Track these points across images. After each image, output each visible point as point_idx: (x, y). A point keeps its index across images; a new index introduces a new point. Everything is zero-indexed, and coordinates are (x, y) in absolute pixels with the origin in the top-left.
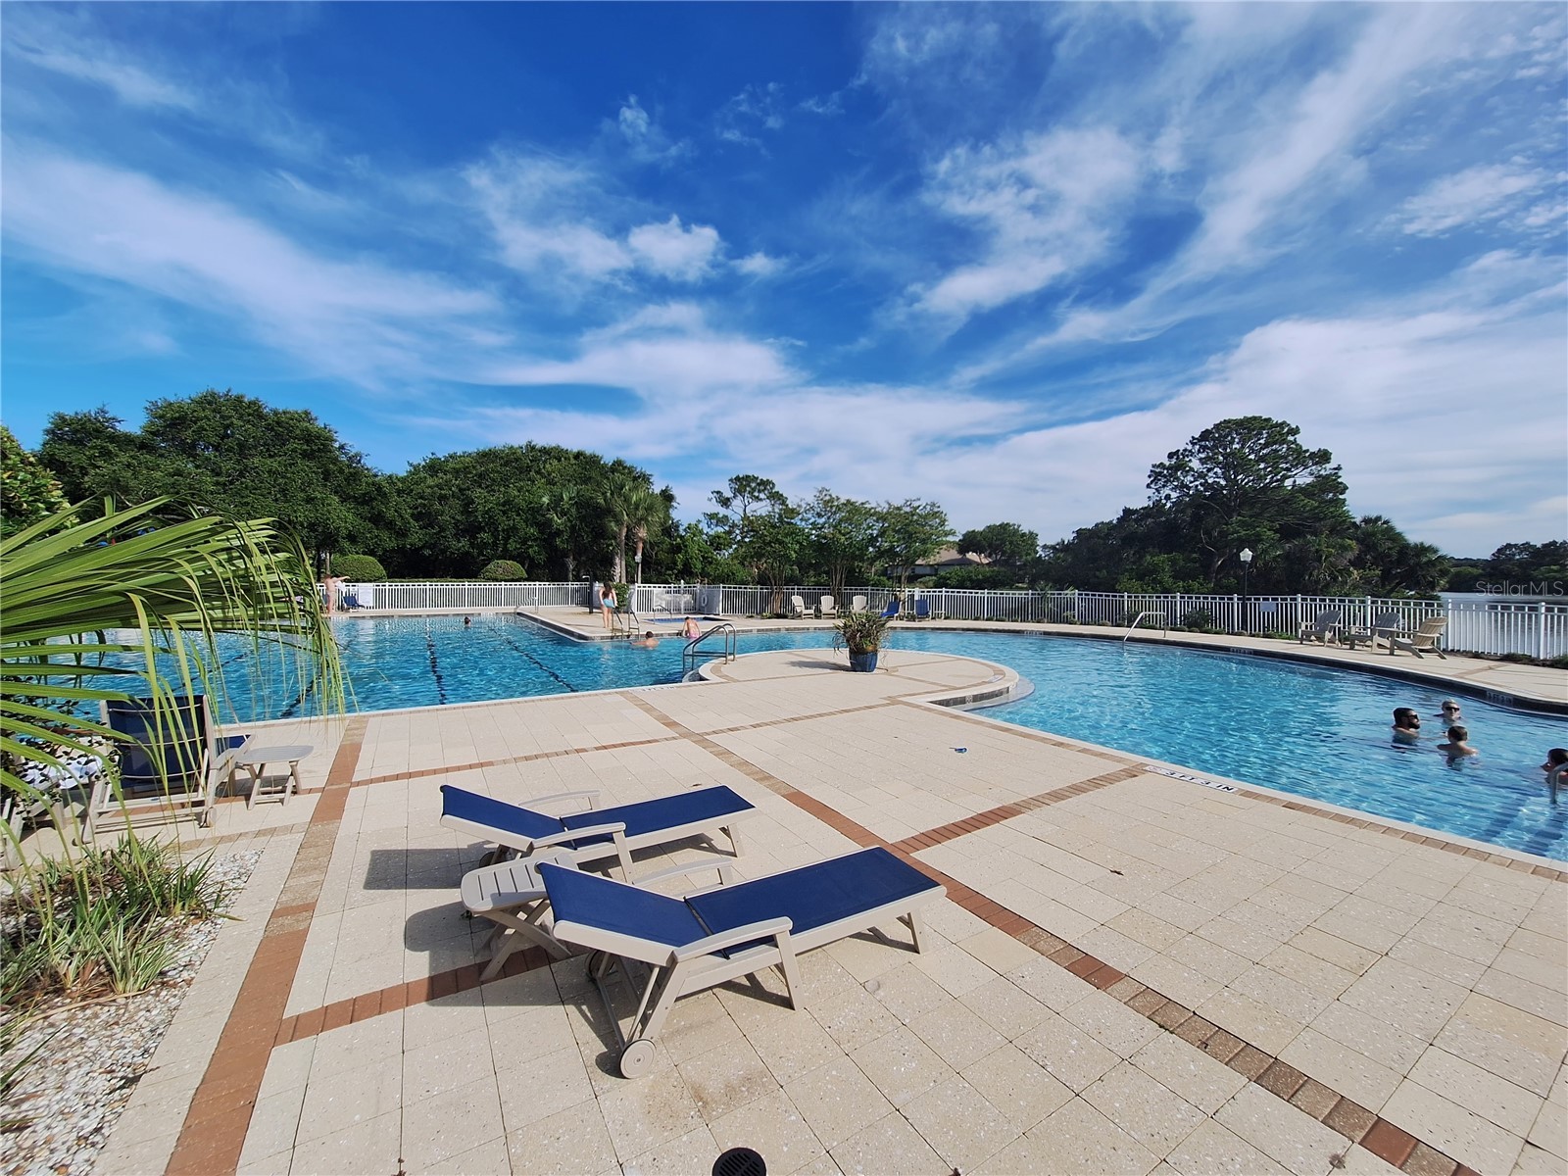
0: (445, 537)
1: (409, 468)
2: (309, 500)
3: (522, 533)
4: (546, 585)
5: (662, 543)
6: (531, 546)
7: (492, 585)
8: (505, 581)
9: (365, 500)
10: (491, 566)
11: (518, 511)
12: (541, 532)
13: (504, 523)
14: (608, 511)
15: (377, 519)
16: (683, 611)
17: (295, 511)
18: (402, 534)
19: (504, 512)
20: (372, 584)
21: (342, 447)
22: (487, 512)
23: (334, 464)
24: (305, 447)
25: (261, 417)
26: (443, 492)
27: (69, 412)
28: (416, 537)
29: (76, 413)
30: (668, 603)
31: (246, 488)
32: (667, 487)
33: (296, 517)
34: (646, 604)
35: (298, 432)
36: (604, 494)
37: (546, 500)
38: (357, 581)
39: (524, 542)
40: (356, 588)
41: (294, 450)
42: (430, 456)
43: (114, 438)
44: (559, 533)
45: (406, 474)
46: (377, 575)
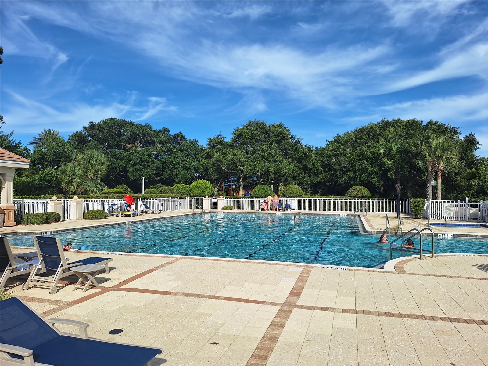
0: (337, 175)
1: (327, 143)
2: (275, 162)
3: (369, 171)
4: (381, 200)
5: (464, 172)
6: (373, 178)
7: (351, 200)
8: (359, 197)
9: (299, 160)
10: (351, 190)
11: (367, 159)
12: (380, 170)
13: (359, 166)
14: (418, 154)
15: (305, 169)
16: (467, 219)
17: (270, 167)
18: (316, 174)
19: (359, 160)
20: (296, 199)
21: (292, 137)
22: (351, 161)
23: (288, 145)
24: (277, 139)
25: (263, 128)
26: (336, 153)
27: (212, 137)
28: (323, 176)
29: (214, 137)
30: (456, 213)
31: (254, 158)
32: (471, 134)
33: (270, 169)
34: (438, 212)
35: (275, 132)
36: (415, 143)
37: (382, 151)
38: (291, 197)
39: (370, 176)
40: (290, 200)
41: (273, 141)
42: (336, 135)
43: (223, 145)
44: (389, 170)
45: (325, 146)
46: (299, 194)
